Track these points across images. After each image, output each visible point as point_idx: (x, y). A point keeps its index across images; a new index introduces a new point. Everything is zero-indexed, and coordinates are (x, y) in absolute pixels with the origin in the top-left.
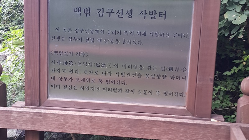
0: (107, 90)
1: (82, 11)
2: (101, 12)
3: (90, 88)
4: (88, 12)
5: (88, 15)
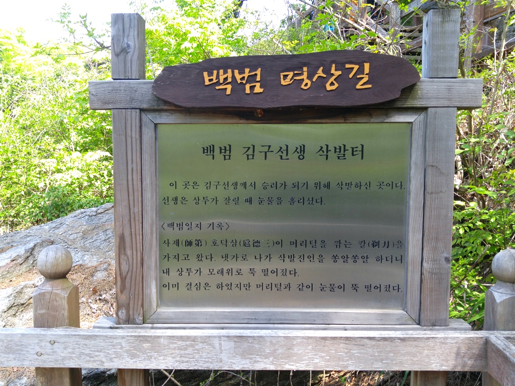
0: (264, 287)
1: (217, 150)
2: (250, 152)
3: (234, 286)
4: (228, 152)
5: (227, 157)
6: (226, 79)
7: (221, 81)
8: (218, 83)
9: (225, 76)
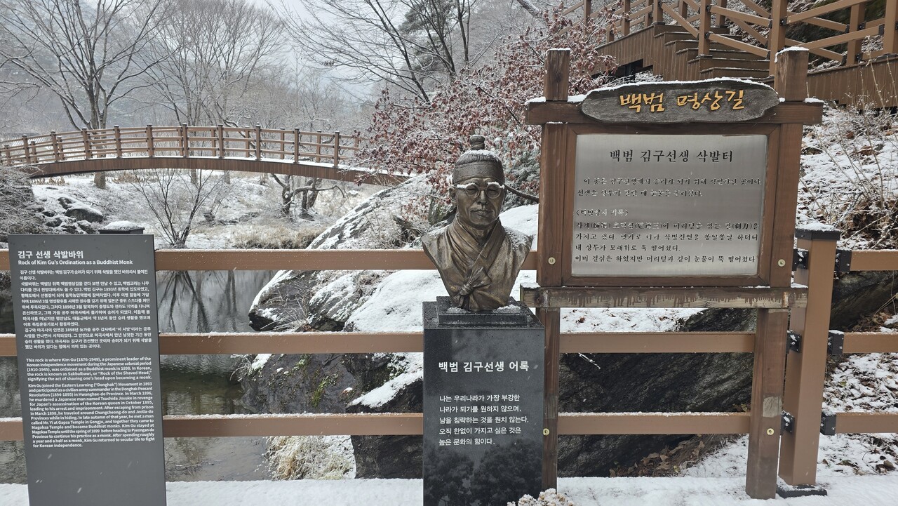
0: (653, 259)
1: (621, 154)
2: (647, 156)
3: (629, 258)
4: (630, 156)
5: (629, 160)
6: (637, 101)
7: (633, 103)
8: (631, 104)
9: (636, 99)
